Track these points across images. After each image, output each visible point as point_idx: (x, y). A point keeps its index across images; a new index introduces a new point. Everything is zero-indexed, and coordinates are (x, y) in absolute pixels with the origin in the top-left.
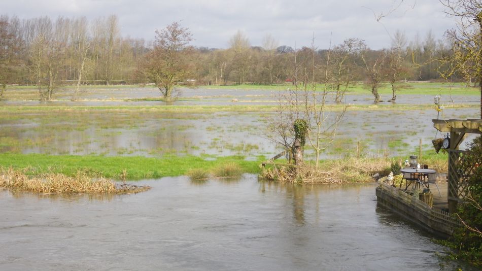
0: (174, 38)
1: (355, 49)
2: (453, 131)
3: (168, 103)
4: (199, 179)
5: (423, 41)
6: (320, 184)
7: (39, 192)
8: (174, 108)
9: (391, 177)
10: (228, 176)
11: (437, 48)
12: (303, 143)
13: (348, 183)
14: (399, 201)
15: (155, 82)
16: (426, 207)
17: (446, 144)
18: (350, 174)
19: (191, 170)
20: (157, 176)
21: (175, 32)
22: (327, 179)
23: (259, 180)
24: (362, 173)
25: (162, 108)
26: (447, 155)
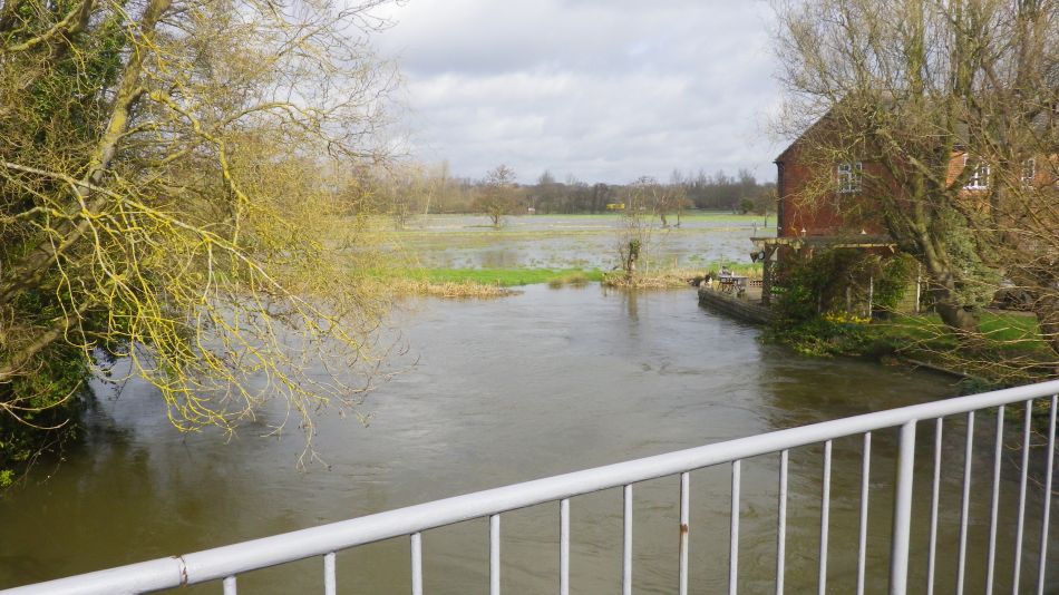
0: (502, 177)
1: (647, 183)
2: (767, 246)
3: (497, 229)
4: (555, 285)
5: (696, 177)
6: (650, 288)
7: (440, 295)
8: (506, 233)
9: (710, 281)
10: (578, 283)
11: (708, 183)
12: (636, 257)
13: (671, 288)
14: (720, 299)
15: (487, 212)
16: (742, 302)
17: (761, 256)
18: (672, 281)
19: (550, 279)
20: (523, 284)
21: (503, 173)
22: (655, 284)
23: (602, 285)
24: (681, 280)
25: (491, 233)
26: (762, 264)
